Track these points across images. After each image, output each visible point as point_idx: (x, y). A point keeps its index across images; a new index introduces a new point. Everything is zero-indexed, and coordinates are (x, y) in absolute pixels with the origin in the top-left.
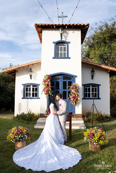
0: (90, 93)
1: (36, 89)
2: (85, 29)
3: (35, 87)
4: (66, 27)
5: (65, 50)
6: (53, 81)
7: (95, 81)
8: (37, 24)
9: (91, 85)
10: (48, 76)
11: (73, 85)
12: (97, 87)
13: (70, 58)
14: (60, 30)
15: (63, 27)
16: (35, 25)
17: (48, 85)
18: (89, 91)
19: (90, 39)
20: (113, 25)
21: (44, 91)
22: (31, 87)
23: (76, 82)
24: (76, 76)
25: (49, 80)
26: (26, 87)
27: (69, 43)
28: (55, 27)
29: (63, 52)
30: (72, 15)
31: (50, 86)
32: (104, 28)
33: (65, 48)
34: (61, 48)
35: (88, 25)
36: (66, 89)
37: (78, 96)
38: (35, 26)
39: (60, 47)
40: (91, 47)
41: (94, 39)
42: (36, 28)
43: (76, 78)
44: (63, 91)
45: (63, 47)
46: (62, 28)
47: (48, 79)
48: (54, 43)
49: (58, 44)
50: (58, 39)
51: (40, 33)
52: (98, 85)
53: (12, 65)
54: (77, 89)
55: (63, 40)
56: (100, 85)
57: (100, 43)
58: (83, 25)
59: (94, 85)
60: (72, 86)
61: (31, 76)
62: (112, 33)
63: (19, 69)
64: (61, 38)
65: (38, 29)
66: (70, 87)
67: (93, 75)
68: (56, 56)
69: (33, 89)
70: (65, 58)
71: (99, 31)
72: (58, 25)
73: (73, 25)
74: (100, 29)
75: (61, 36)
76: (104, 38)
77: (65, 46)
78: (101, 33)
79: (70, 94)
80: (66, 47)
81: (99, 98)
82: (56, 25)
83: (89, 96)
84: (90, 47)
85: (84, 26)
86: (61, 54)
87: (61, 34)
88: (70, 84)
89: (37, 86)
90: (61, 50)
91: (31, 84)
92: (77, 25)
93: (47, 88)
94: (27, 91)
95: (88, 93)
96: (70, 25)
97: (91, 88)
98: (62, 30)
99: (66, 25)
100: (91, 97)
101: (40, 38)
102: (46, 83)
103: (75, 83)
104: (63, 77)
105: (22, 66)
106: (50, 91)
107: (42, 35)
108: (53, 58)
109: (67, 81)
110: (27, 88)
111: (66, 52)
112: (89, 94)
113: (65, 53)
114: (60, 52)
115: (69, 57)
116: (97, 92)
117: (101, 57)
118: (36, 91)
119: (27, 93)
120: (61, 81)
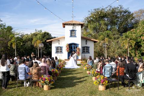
3: (61, 48)
4: (75, 24)
6: (70, 46)
7: (87, 45)
10: (68, 44)
22: (59, 48)
23: (79, 47)
26: (57, 48)
27: (76, 30)
31: (69, 48)
33: (74, 33)
35: (84, 24)
37: (80, 52)
43: (79, 45)
48: (70, 30)
49: (72, 31)
50: (72, 29)
55: (74, 29)
56: (90, 47)
58: (82, 24)
59: (87, 47)
61: (59, 43)
68: (71, 36)
70: (74, 37)
81: (89, 53)
82: (71, 24)
86: (73, 35)
87: (73, 27)
88: (76, 47)
93: (67, 49)
94: (57, 50)
97: (86, 48)
98: (73, 25)
100: (86, 52)
106: (69, 50)
109: (75, 46)
112: (85, 51)
115: (76, 36)
116: (88, 50)
118: (61, 50)
119: (57, 51)
120: (73, 46)
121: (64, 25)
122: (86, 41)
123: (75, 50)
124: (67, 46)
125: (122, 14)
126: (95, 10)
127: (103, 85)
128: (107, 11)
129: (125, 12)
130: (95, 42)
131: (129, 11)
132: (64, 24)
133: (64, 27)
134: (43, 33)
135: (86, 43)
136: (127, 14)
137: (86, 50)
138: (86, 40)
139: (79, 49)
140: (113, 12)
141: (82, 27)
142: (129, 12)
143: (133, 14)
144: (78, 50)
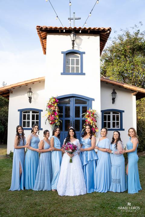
0: (110, 122)
1: (37, 116)
2: (105, 35)
4: (80, 32)
5: (77, 64)
6: (61, 105)
7: (117, 106)
8: (39, 27)
9: (111, 111)
10: (55, 98)
11: (89, 111)
12: (119, 115)
13: (84, 74)
14: (72, 35)
15: (76, 32)
16: (37, 27)
17: (54, 111)
18: (109, 120)
19: (107, 51)
20: (137, 34)
21: (49, 120)
22: (31, 114)
23: (93, 108)
24: (94, 100)
25: (56, 105)
26: (23, 114)
27: (84, 53)
28: (64, 31)
29: (75, 66)
30: (91, 13)
31: (57, 112)
32: (125, 38)
33: (77, 61)
34: (73, 60)
35: (110, 29)
36: (79, 117)
37: (96, 126)
38: (37, 29)
39: (70, 58)
40: (108, 61)
41: (111, 51)
42: (39, 33)
43: (93, 101)
44: (75, 120)
45: (75, 59)
46: (74, 33)
47: (54, 103)
48: (62, 53)
49: (69, 54)
50: (69, 48)
51: (43, 39)
52: (121, 112)
53: (5, 83)
54: (95, 117)
55: (76, 49)
56: (124, 111)
57: (119, 57)
58: (102, 29)
59: (115, 111)
60: (88, 113)
61: (30, 98)
62: (135, 44)
63: (14, 88)
64: (72, 46)
65: (41, 34)
66: (85, 114)
67: (114, 98)
68: (66, 72)
69: (33, 116)
70: (78, 74)
71: (118, 41)
72: (69, 28)
73: (90, 29)
74: (120, 40)
75: (73, 44)
76: (125, 50)
77: (78, 57)
78: (121, 44)
79: (84, 124)
80: (80, 58)
81: (122, 129)
82: (65, 28)
83: (109, 126)
85: (104, 30)
86: (73, 68)
87: (73, 41)
88: (85, 110)
89: (38, 113)
90: (73, 64)
91: (31, 109)
92: (94, 29)
93: (53, 116)
94: (24, 118)
95: (107, 121)
96: (85, 28)
97: (111, 115)
99: (80, 28)
100: (111, 127)
101: (44, 47)
102: (52, 108)
103: (91, 109)
104: (75, 100)
105: (19, 84)
106: (57, 120)
107: (46, 42)
108: (62, 74)
109: (81, 106)
110: (25, 116)
111: (80, 66)
112: (109, 124)
113: (77, 68)
114: (70, 66)
115: (84, 72)
116: (119, 121)
118: (37, 119)
119: (24, 122)
120: (72, 105)
122: (114, 93)
123: (81, 119)
124: (50, 106)
132: (41, 29)
135: (114, 100)
137: (111, 121)
138: (111, 91)
144: (89, 120)
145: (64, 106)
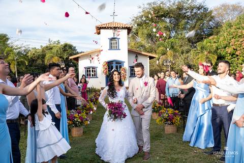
4: (117, 28)
10: (106, 62)
15: (115, 28)
16: (96, 26)
22: (91, 69)
23: (125, 66)
25: (107, 65)
27: (120, 39)
31: (107, 69)
35: (132, 27)
37: (126, 75)
39: (113, 41)
43: (124, 63)
48: (109, 39)
49: (112, 39)
50: (113, 36)
55: (115, 36)
66: (120, 69)
68: (111, 48)
69: (92, 70)
70: (116, 49)
80: (117, 41)
82: (110, 27)
84: (138, 25)
85: (129, 27)
86: (114, 46)
87: (114, 33)
88: (120, 67)
89: (95, 69)
90: (114, 44)
91: (91, 67)
93: (105, 70)
94: (88, 72)
95: (133, 72)
98: (115, 30)
103: (123, 67)
104: (116, 63)
106: (107, 72)
108: (109, 50)
109: (119, 65)
110: (88, 70)
111: (117, 45)
115: (119, 48)
117: (150, 36)
118: (95, 72)
119: (88, 74)
120: (114, 65)
121: (99, 29)
122: (137, 56)
124: (104, 66)
125: (195, 11)
126: (150, 4)
127: (173, 124)
128: (169, 6)
129: (199, 9)
130: (151, 58)
131: (205, 7)
132: (98, 27)
133: (99, 33)
134: (62, 45)
135: (136, 60)
136: (202, 11)
138: (135, 55)
139: (124, 70)
140: (180, 8)
141: (128, 33)
142: (204, 9)
143: (211, 12)
144: (122, 72)
145: (110, 65)
